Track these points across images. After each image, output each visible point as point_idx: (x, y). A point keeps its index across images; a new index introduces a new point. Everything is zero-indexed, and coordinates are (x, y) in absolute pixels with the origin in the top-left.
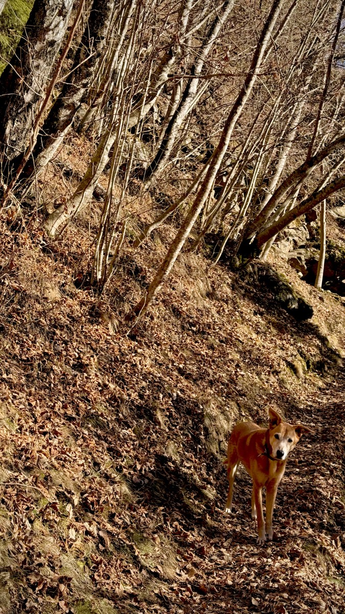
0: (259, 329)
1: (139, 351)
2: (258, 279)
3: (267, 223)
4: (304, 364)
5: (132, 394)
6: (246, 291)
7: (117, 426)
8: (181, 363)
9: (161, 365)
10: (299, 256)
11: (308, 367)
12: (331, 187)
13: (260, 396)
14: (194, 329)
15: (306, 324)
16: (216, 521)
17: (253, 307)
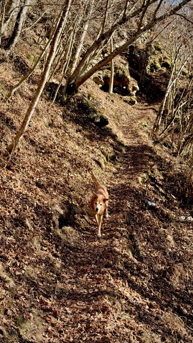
0: (79, 142)
1: (13, 177)
2: (77, 106)
3: (81, 74)
4: (105, 159)
5: (11, 211)
6: (71, 117)
7: (4, 236)
8: (37, 178)
9: (26, 182)
10: (99, 75)
11: (107, 159)
12: (116, 53)
13: (82, 188)
14: (43, 151)
15: (105, 129)
16: (62, 283)
17: (75, 127)
